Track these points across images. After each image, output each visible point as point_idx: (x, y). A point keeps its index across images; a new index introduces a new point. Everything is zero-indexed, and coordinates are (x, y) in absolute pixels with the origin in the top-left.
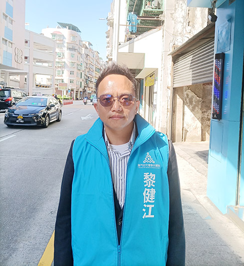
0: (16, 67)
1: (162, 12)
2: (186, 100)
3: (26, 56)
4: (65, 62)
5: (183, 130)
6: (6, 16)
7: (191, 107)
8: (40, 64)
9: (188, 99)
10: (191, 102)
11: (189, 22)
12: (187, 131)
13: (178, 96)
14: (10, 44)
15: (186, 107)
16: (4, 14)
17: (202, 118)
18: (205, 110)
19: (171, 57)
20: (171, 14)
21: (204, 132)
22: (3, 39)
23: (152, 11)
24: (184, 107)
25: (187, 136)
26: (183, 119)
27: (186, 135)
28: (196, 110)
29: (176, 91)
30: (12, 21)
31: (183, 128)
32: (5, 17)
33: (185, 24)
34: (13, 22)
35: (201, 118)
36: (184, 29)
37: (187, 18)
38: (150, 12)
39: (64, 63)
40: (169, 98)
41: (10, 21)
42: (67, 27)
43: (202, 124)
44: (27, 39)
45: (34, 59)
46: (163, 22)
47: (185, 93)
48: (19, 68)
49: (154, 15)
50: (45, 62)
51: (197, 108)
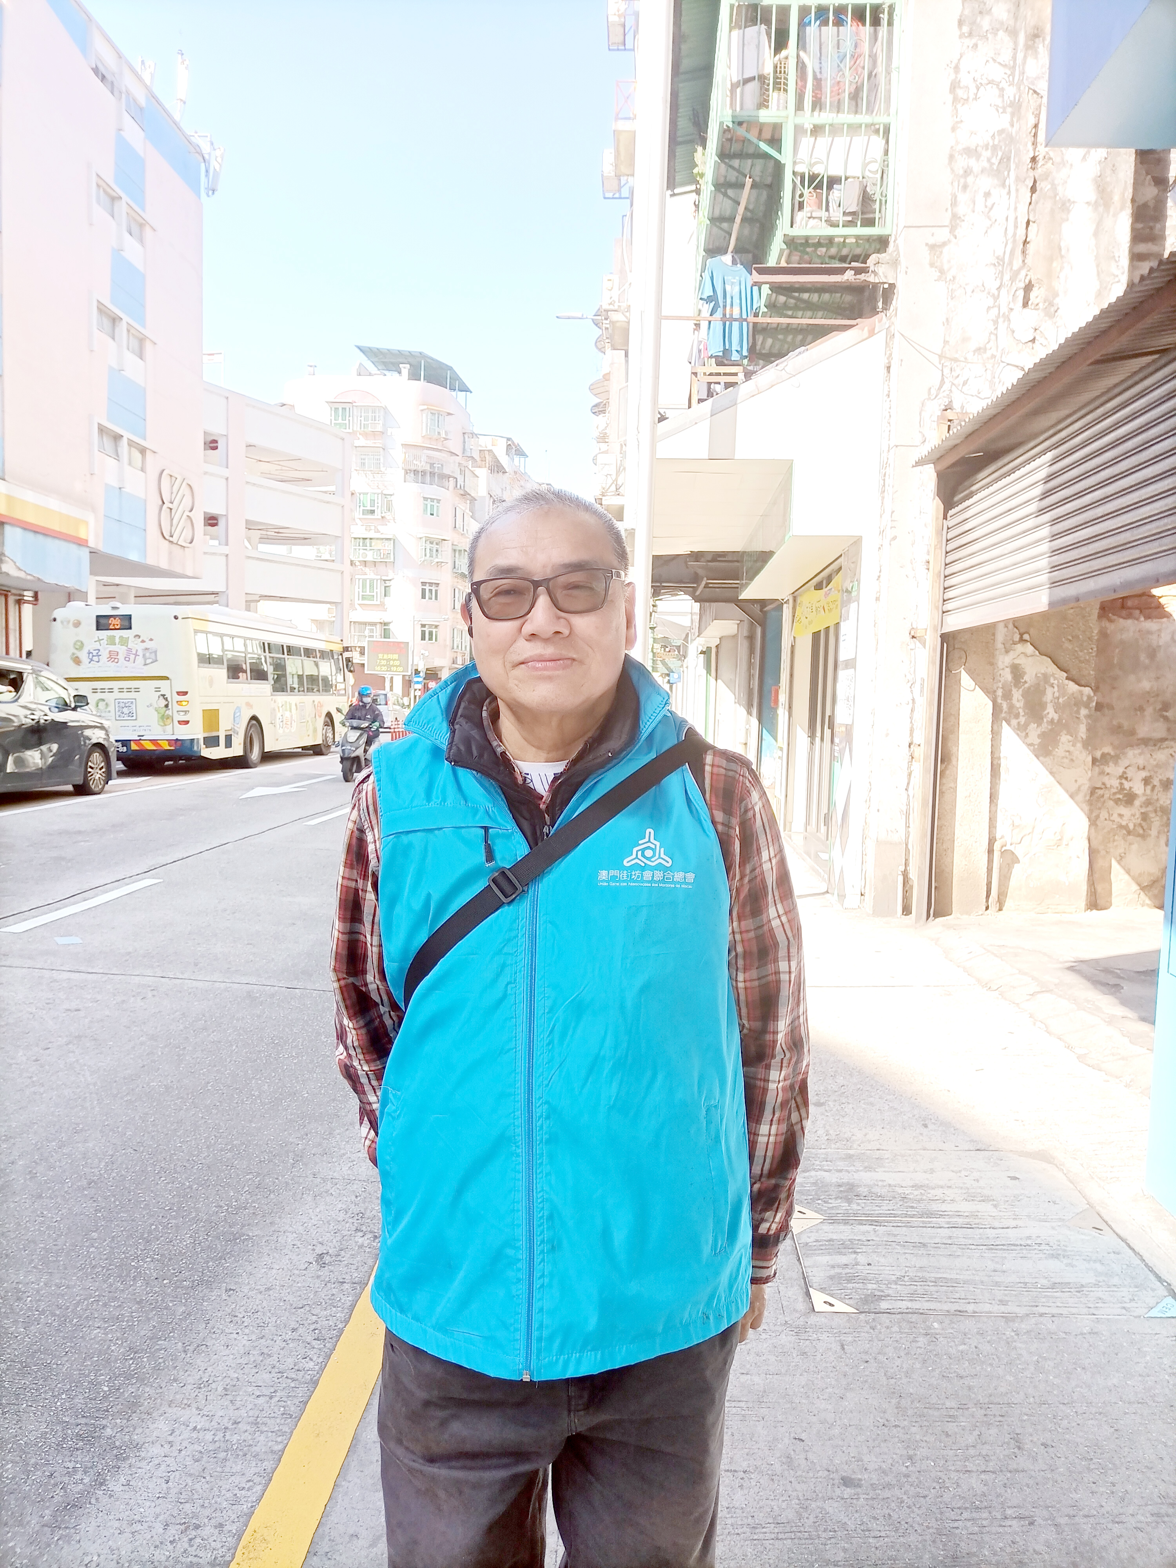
0: (164, 565)
1: (882, 243)
2: (1007, 696)
3: (214, 511)
4: (393, 540)
5: (990, 851)
6: (115, 320)
7: (1034, 731)
8: (280, 550)
9: (1017, 694)
10: (1035, 709)
11: (1028, 288)
12: (1010, 859)
13: (966, 680)
14: (137, 455)
15: (1007, 731)
16: (102, 309)
17: (1093, 791)
18: (1108, 749)
19: (929, 475)
20: (933, 247)
21: (1100, 863)
22: (102, 430)
23: (830, 240)
24: (995, 734)
25: (1013, 883)
26: (993, 797)
27: (1005, 879)
28: (1060, 751)
29: (956, 654)
30: (142, 340)
31: (992, 841)
32: (107, 323)
33: (1005, 297)
34: (148, 345)
35: (1086, 788)
36: (1002, 326)
37: (1017, 263)
38: (819, 244)
39: (389, 546)
40: (917, 688)
41: (134, 343)
42: (405, 369)
43: (1093, 822)
44: (217, 429)
45: (250, 525)
46: (889, 292)
47: (1004, 661)
48: (178, 570)
49: (843, 259)
50: (305, 539)
51: (1064, 738)
